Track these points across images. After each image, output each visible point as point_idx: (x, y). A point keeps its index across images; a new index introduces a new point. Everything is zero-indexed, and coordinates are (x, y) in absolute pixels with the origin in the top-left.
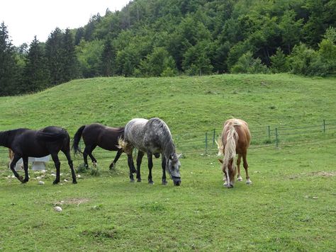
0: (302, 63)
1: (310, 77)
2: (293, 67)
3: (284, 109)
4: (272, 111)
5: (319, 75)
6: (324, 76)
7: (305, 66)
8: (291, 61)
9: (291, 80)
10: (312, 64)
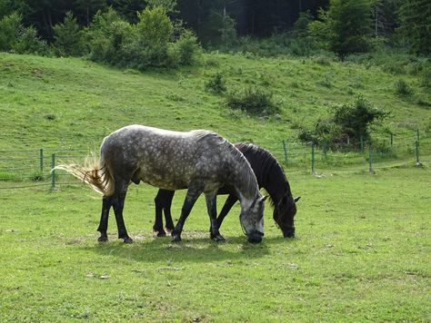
0: (107, 43)
1: (120, 68)
2: (93, 48)
3: (70, 121)
4: (49, 123)
5: (135, 67)
6: (143, 70)
7: (113, 49)
8: (90, 38)
9: (86, 70)
10: (124, 46)
